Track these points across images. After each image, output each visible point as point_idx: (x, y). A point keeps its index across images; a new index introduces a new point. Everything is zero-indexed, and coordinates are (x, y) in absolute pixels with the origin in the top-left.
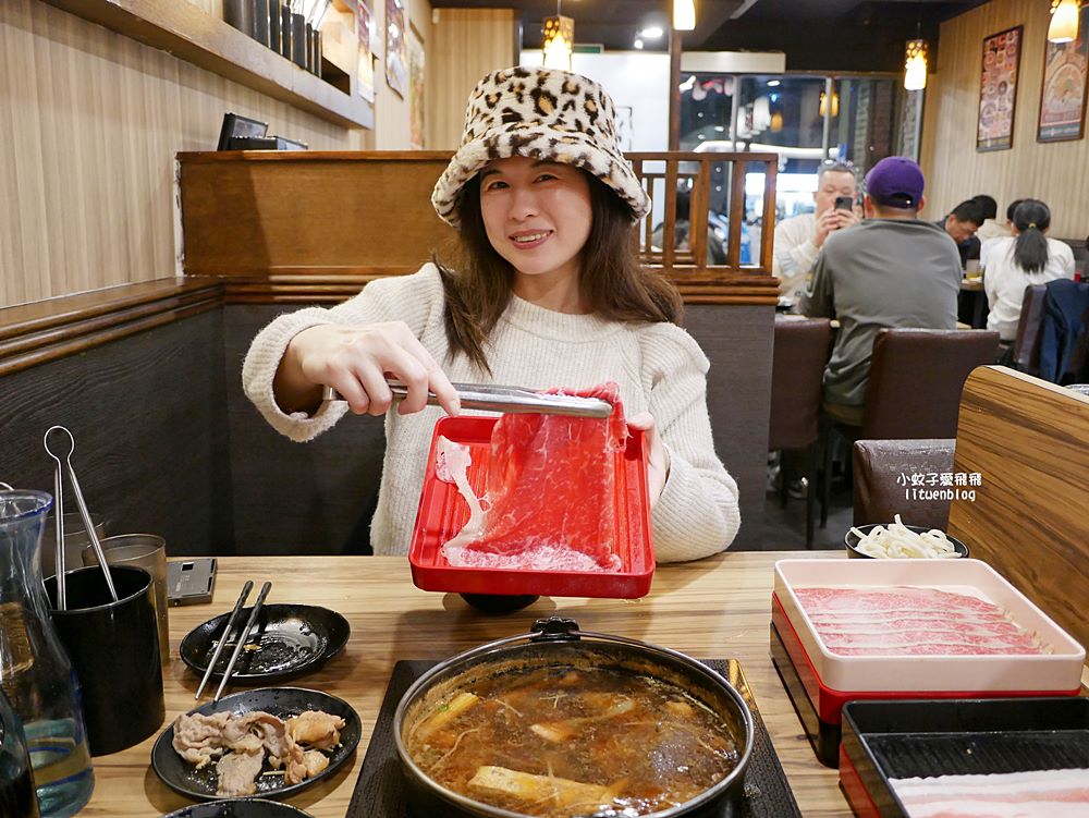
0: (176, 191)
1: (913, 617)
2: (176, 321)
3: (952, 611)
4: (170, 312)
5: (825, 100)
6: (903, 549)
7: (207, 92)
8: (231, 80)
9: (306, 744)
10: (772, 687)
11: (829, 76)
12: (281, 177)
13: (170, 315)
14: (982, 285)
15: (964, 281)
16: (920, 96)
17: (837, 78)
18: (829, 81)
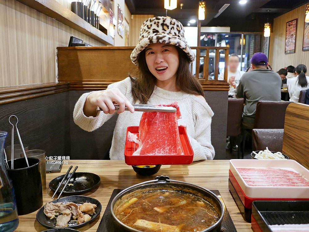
0: (56, 58)
1: (273, 176)
2: (55, 93)
3: (285, 175)
4: (53, 91)
5: (241, 40)
6: (269, 157)
7: (66, 31)
8: (73, 28)
9: (84, 213)
10: (229, 198)
11: (242, 33)
12: (86, 54)
13: (53, 92)
14: (287, 91)
15: (282, 90)
16: (268, 39)
17: (245, 34)
18: (242, 35)
